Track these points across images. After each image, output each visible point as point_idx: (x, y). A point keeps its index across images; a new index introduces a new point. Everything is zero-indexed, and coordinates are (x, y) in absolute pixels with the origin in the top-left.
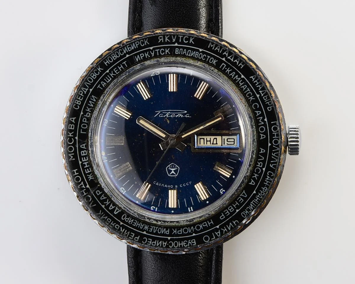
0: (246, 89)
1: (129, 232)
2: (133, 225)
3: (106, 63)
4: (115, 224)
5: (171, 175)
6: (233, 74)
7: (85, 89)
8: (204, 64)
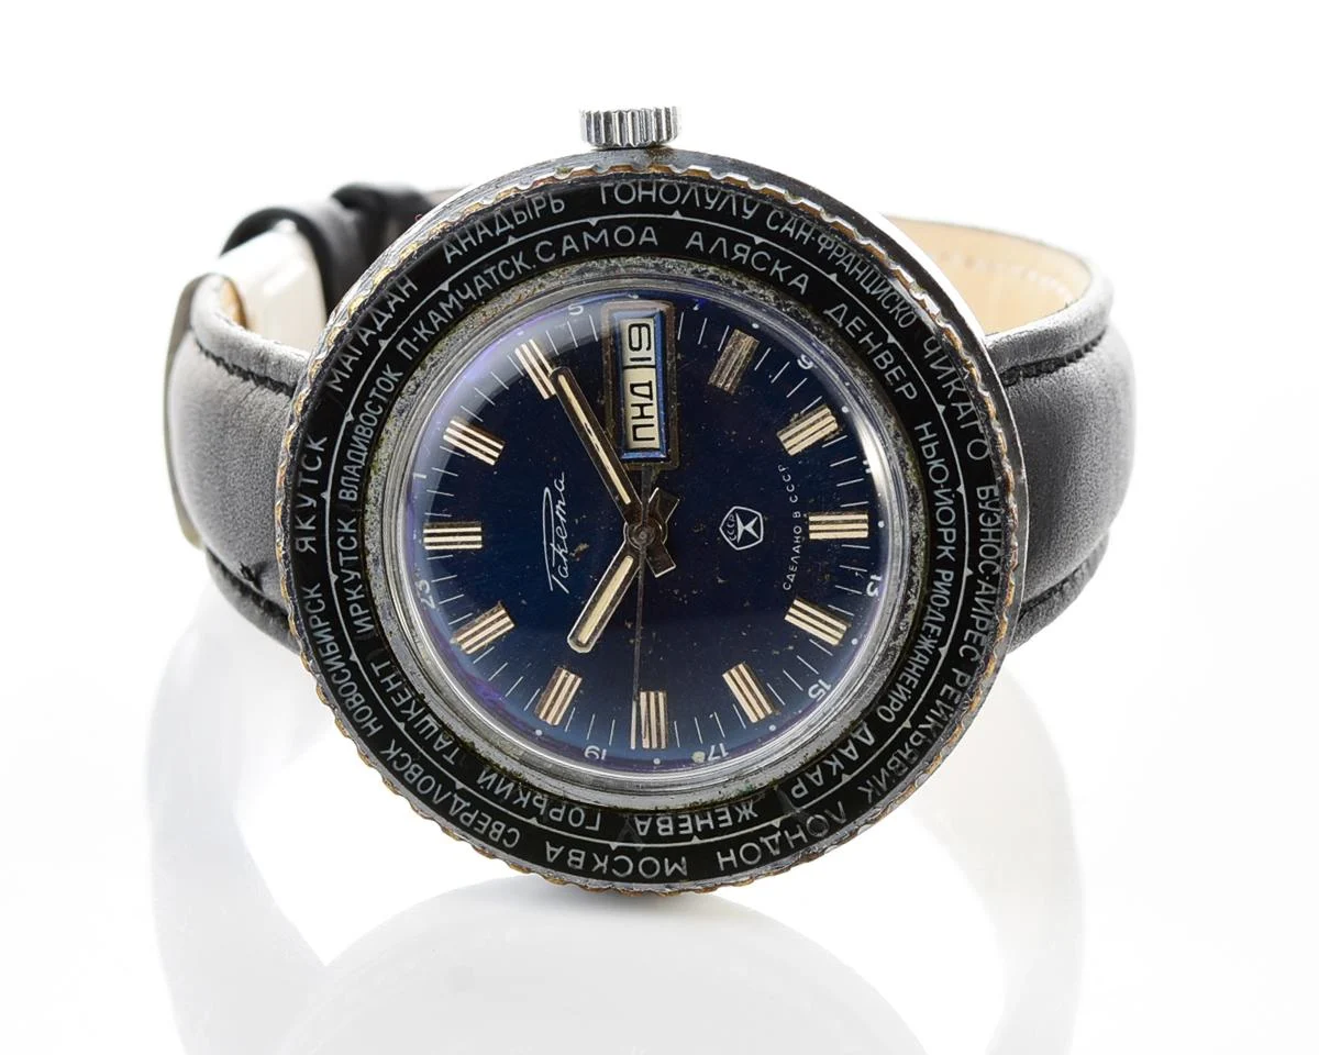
0: (488, 278)
1: (938, 702)
2: (914, 686)
3: (374, 730)
4: (906, 745)
5: (759, 533)
6: (436, 318)
7: (455, 803)
8: (394, 412)
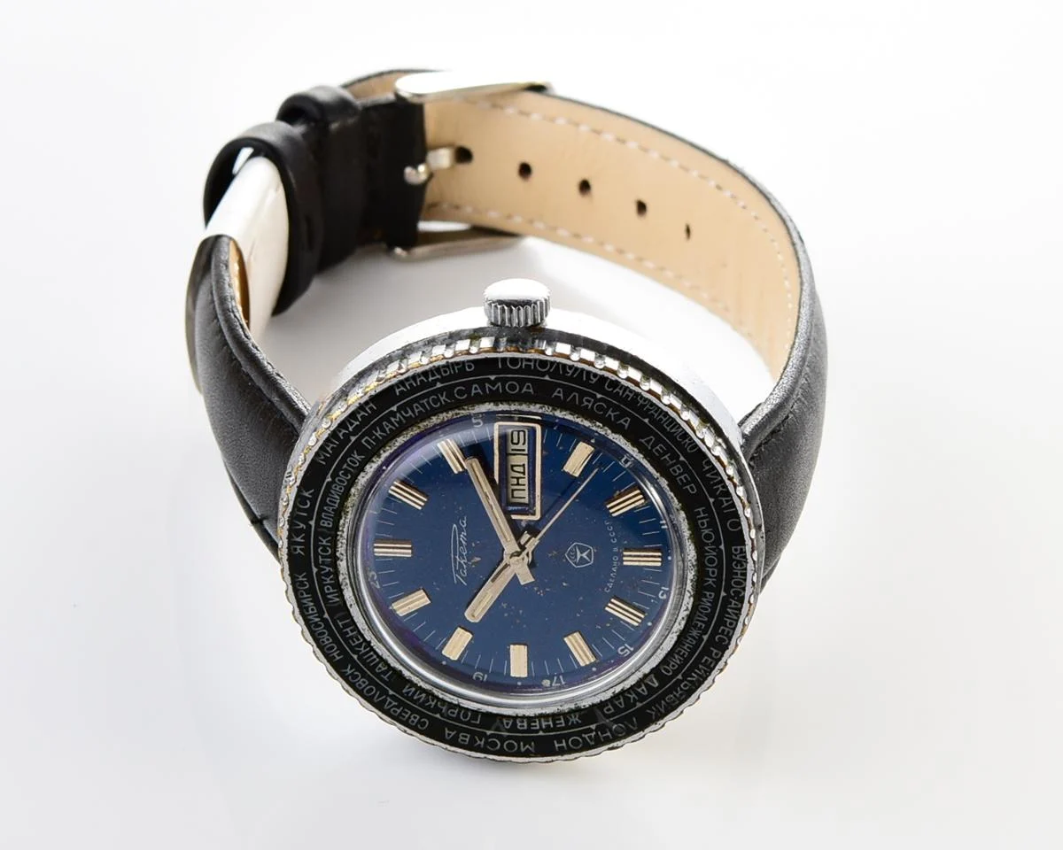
0: (423, 405)
1: (700, 666)
2: (685, 656)
3: (338, 658)
4: (679, 689)
5: (590, 559)
6: (388, 426)
7: (388, 702)
